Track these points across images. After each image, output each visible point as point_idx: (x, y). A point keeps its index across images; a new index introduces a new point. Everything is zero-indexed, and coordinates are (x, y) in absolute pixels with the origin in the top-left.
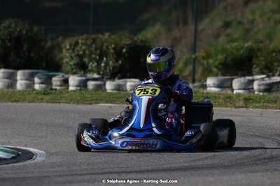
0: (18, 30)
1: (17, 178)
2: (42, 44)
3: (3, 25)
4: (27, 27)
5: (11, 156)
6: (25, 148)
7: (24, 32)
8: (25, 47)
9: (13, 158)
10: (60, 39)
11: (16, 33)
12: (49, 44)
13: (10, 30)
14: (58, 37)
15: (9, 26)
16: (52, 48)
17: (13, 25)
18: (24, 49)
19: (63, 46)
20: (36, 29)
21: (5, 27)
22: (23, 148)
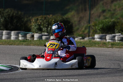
0: (12, 13)
1: (12, 79)
2: (23, 19)
3: (6, 11)
4: (16, 12)
5: (9, 69)
6: (15, 65)
7: (15, 14)
8: (15, 21)
9: (10, 70)
10: (31, 17)
11: (11, 15)
12: (26, 19)
13: (8, 13)
14: (29, 16)
16: (27, 21)
17: (10, 11)
18: (15, 22)
19: (32, 20)
20: (20, 13)
21: (6, 12)
22: (14, 65)
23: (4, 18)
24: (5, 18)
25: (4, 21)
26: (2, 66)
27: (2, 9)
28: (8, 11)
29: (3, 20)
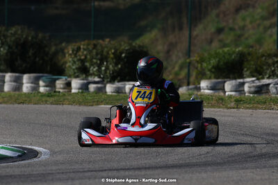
0: (24, 36)
1: (24, 175)
2: (47, 49)
3: (10, 31)
4: (33, 33)
5: (18, 154)
6: (30, 147)
7: (30, 38)
8: (31, 52)
9: (19, 156)
10: (63, 44)
11: (22, 40)
12: (53, 49)
13: (17, 36)
14: (61, 43)
15: (16, 33)
16: (56, 53)
17: (19, 32)
18: (30, 54)
19: (66, 51)
20: (40, 35)
21: (11, 33)
22: (27, 147)
23: (7, 48)
24: (10, 47)
25: (7, 53)
26: (2, 148)
27: (4, 28)
28: (16, 32)
29: (5, 51)
